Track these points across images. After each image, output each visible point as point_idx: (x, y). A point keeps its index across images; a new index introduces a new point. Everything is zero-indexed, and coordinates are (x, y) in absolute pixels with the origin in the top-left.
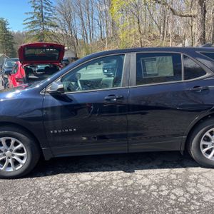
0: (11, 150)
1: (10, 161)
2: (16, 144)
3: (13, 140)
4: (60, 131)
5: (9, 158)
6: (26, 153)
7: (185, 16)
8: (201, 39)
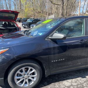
0: (28, 74)
4: (56, 61)
5: (26, 79)
6: (36, 75)
7: (56, 4)
8: (62, 14)
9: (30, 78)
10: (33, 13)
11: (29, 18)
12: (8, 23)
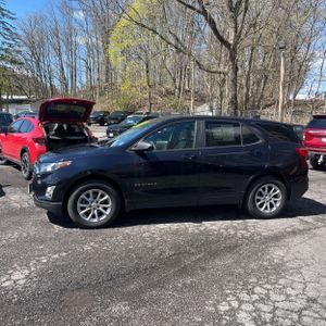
0: (97, 202)
1: (95, 212)
2: (102, 196)
3: (100, 192)
5: (94, 209)
6: (110, 204)
7: (214, 72)
9: (100, 209)
10: (147, 96)
11: (131, 113)
12: (68, 126)
